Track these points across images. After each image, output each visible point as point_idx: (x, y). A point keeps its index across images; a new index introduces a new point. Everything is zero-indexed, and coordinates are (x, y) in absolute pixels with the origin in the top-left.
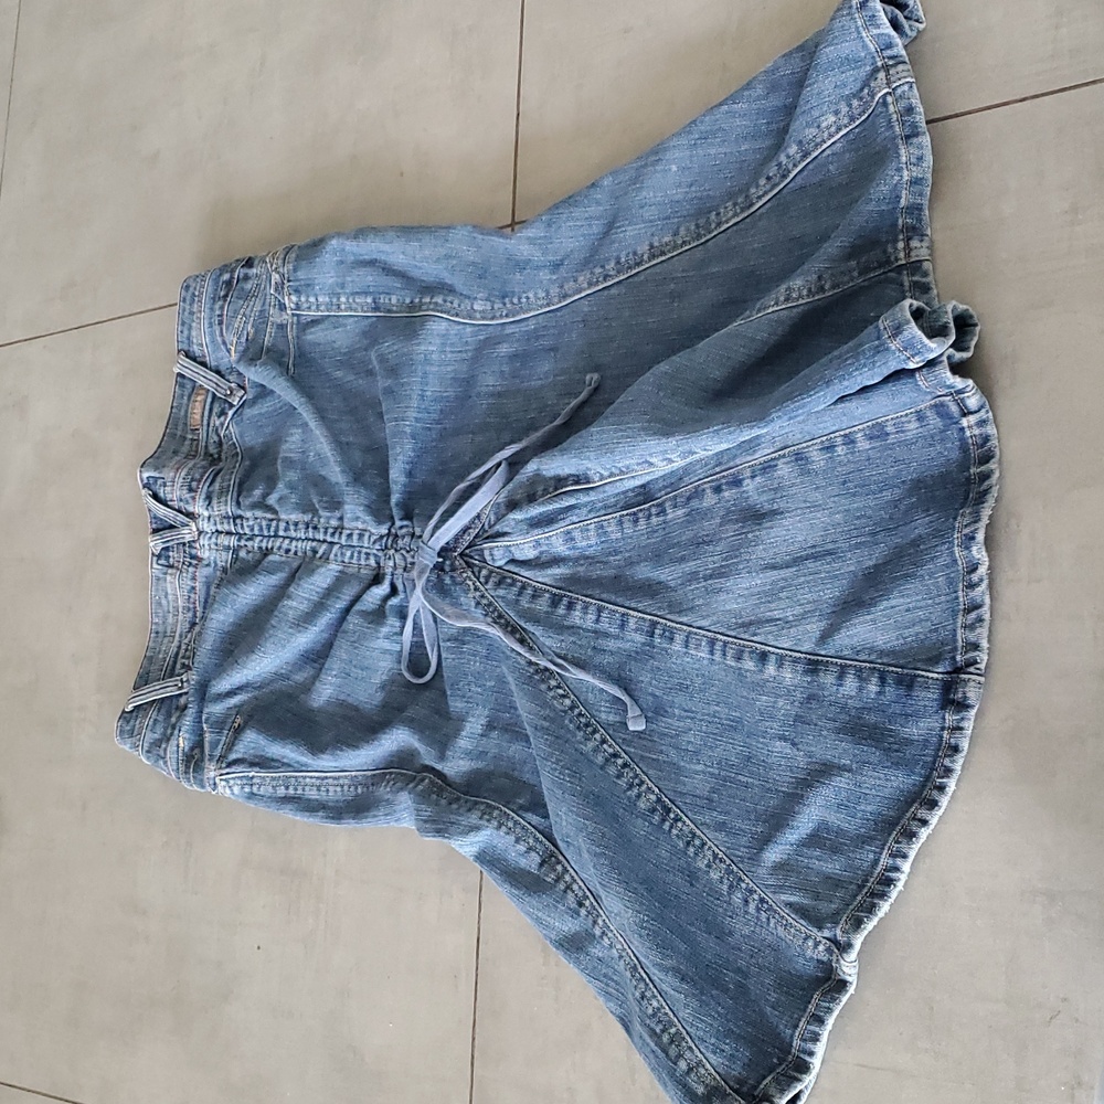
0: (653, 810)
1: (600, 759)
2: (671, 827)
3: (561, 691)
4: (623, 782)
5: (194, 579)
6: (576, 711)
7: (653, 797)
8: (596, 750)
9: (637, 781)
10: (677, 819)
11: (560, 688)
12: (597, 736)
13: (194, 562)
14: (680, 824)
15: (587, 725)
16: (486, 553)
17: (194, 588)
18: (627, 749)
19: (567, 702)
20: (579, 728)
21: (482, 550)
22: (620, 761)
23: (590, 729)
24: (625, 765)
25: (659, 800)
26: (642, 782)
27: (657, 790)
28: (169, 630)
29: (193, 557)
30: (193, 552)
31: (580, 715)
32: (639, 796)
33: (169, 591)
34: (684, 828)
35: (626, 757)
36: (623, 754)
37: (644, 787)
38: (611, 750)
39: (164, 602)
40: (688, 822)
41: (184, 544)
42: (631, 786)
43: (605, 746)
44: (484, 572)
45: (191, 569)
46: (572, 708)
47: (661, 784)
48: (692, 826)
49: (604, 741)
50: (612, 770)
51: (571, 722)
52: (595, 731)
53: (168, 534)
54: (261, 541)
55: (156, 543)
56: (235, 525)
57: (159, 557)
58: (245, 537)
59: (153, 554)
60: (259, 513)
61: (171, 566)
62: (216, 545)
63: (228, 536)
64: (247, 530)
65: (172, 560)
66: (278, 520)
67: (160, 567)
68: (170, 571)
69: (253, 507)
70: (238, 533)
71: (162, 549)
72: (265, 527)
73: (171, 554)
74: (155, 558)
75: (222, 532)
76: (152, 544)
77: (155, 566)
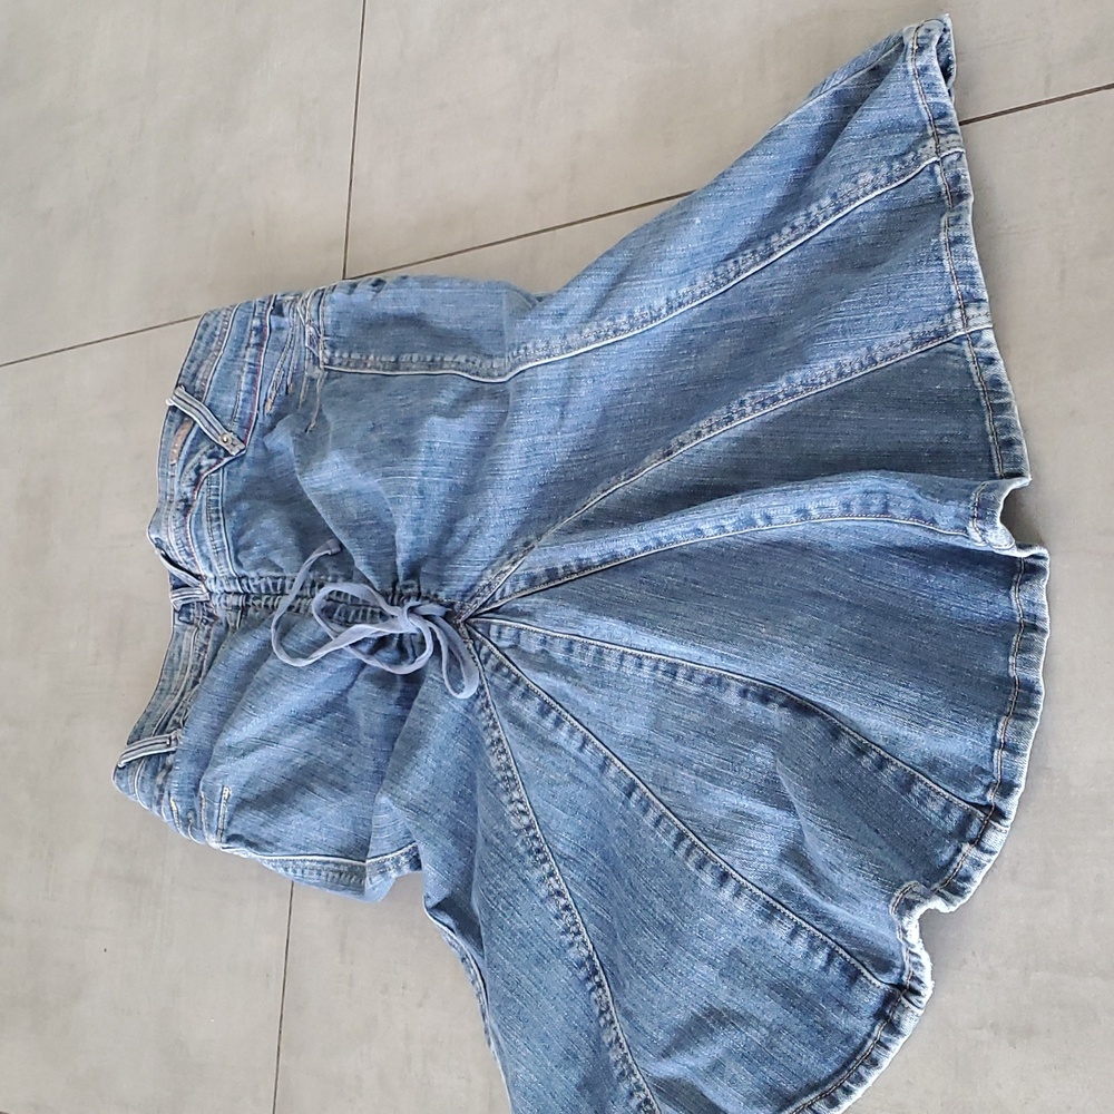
0: (581, 965)
1: (543, 892)
2: (592, 990)
3: (521, 807)
4: (560, 925)
5: (208, 637)
6: (531, 832)
7: (586, 953)
8: (542, 880)
9: (574, 929)
10: (600, 985)
11: (522, 802)
12: (546, 866)
13: (211, 620)
14: (600, 991)
15: (539, 851)
16: (494, 629)
17: (205, 646)
18: (573, 890)
19: (525, 820)
20: (530, 852)
21: (489, 624)
22: (563, 902)
23: (541, 856)
24: (566, 908)
25: (590, 958)
26: (579, 933)
27: (591, 947)
28: (173, 688)
29: (210, 615)
30: (210, 610)
31: (535, 837)
32: (571, 944)
33: (184, 648)
34: (604, 997)
35: (570, 899)
36: (568, 895)
37: (579, 938)
38: (556, 886)
39: (176, 659)
40: (608, 991)
41: (202, 603)
42: (566, 931)
43: (551, 879)
44: (484, 650)
45: (207, 627)
46: (528, 828)
47: (597, 943)
48: (610, 998)
49: (551, 874)
50: (553, 908)
51: (523, 843)
52: (545, 860)
53: (185, 591)
54: (268, 599)
55: (175, 600)
56: (241, 585)
57: (180, 613)
58: (252, 596)
59: (175, 610)
60: (263, 572)
61: (191, 623)
62: (226, 604)
63: (236, 597)
64: (254, 590)
65: (192, 616)
66: (285, 578)
67: (181, 623)
68: (189, 627)
69: (256, 566)
70: (245, 593)
71: (183, 606)
72: (271, 586)
73: (191, 610)
74: (177, 615)
75: (229, 593)
76: (172, 601)
77: (177, 622)
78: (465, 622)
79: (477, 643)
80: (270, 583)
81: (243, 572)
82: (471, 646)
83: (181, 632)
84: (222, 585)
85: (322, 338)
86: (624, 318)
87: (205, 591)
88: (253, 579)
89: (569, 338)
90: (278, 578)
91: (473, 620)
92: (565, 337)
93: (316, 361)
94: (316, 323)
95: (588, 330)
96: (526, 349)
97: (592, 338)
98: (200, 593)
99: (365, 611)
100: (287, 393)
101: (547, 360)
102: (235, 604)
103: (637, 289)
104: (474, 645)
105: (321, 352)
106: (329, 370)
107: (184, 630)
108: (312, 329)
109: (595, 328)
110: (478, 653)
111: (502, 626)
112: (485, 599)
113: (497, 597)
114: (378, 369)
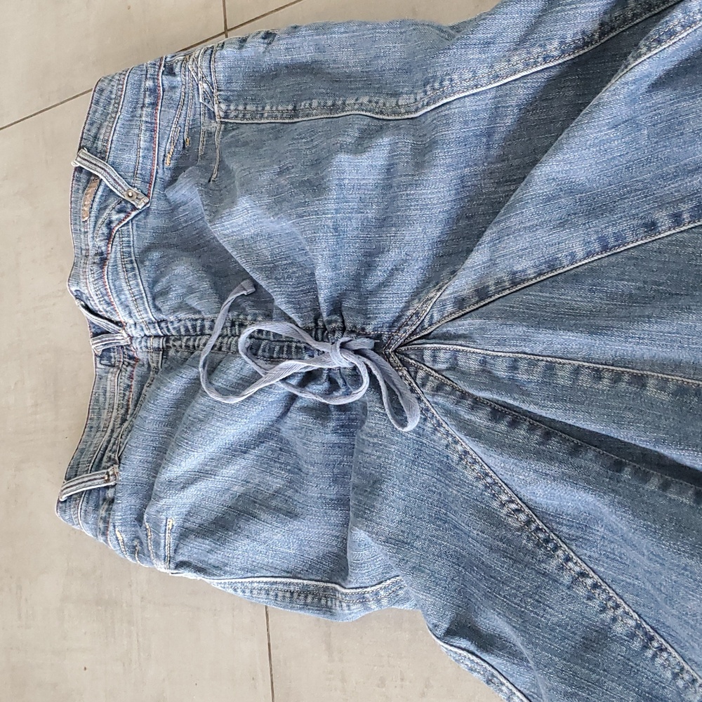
0: (632, 636)
1: (566, 579)
2: (655, 656)
3: (513, 506)
4: (595, 604)
5: (131, 377)
6: (533, 526)
7: (632, 623)
8: (561, 568)
9: (610, 604)
10: (661, 649)
11: (513, 502)
12: (560, 552)
13: (132, 362)
14: (665, 655)
15: (547, 541)
16: (427, 355)
17: (129, 386)
18: (595, 567)
19: (522, 517)
20: (538, 545)
21: (421, 350)
22: (589, 582)
23: (550, 545)
24: (595, 586)
25: (638, 626)
26: (617, 606)
27: (636, 616)
29: (131, 358)
30: (131, 353)
31: (538, 529)
32: (614, 620)
33: (108, 389)
34: (671, 659)
35: (596, 577)
36: (592, 574)
37: (620, 611)
38: (577, 569)
39: (101, 399)
40: (674, 654)
41: (122, 347)
42: (604, 609)
43: (570, 564)
44: (421, 374)
45: (129, 369)
46: (528, 522)
47: (640, 610)
48: (679, 659)
49: (568, 559)
50: (581, 592)
51: (529, 539)
52: (556, 548)
53: (105, 337)
54: (188, 340)
55: (97, 346)
56: (161, 329)
57: (101, 357)
58: (173, 338)
59: (96, 355)
60: (182, 315)
61: (113, 366)
62: (147, 347)
63: (157, 339)
64: (174, 332)
65: (113, 360)
66: (203, 320)
67: (103, 367)
68: (112, 370)
69: (175, 310)
70: (165, 336)
71: (103, 351)
72: (190, 327)
73: (112, 354)
74: (98, 359)
75: (150, 336)
76: (93, 347)
77: (99, 366)
78: (395, 351)
79: (412, 369)
80: (189, 324)
81: (162, 316)
82: (405, 372)
83: (104, 375)
84: (142, 330)
85: (216, 93)
86: (556, 43)
87: (126, 336)
88: (172, 322)
89: (497, 67)
90: (196, 320)
91: (403, 348)
92: (492, 67)
93: (212, 115)
94: (209, 79)
95: (516, 58)
96: (451, 80)
97: (521, 66)
98: (121, 338)
99: (289, 347)
100: (184, 147)
101: (475, 91)
102: (156, 346)
103: (571, 13)
104: (408, 371)
105: (216, 106)
106: (226, 123)
107: (108, 372)
108: (205, 85)
109: (524, 56)
110: (414, 378)
111: (435, 350)
112: (414, 327)
113: (426, 324)
114: (276, 117)
